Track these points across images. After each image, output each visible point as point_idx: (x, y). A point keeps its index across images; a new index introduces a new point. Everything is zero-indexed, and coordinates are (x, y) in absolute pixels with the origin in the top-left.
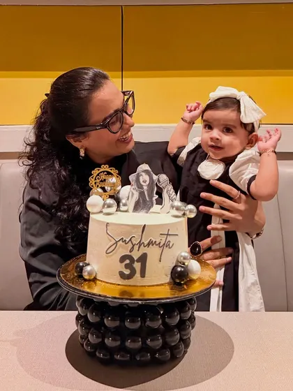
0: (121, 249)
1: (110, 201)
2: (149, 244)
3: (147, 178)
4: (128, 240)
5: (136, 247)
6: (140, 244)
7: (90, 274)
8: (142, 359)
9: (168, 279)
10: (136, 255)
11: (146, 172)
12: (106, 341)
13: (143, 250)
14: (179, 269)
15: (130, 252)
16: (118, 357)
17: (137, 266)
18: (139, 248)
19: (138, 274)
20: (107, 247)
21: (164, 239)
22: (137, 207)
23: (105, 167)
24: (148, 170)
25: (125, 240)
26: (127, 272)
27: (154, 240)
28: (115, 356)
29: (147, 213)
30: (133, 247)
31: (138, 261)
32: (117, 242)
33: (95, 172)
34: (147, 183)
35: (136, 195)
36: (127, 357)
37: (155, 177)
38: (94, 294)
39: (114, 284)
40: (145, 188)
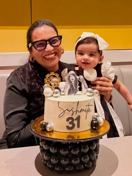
0: (67, 114)
1: (56, 90)
2: (81, 111)
3: (74, 78)
4: (70, 110)
5: (75, 113)
6: (77, 111)
7: (50, 128)
8: (80, 168)
9: (89, 127)
10: (75, 117)
11: (73, 74)
12: (61, 161)
13: (78, 114)
14: (94, 122)
15: (72, 115)
16: (67, 169)
17: (75, 122)
18: (76, 113)
19: (76, 126)
20: (59, 114)
21: (87, 108)
22: (69, 93)
23: (52, 73)
24: (74, 74)
25: (69, 110)
26: (71, 126)
27: (83, 109)
28: (66, 169)
29: (75, 95)
30: (73, 113)
31: (76, 120)
32: (64, 111)
33: (48, 76)
34: (74, 80)
35: (69, 87)
36: (72, 169)
37: (78, 77)
38: (53, 139)
39: (64, 132)
40: (73, 83)
